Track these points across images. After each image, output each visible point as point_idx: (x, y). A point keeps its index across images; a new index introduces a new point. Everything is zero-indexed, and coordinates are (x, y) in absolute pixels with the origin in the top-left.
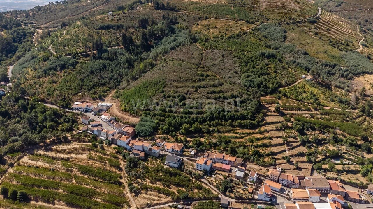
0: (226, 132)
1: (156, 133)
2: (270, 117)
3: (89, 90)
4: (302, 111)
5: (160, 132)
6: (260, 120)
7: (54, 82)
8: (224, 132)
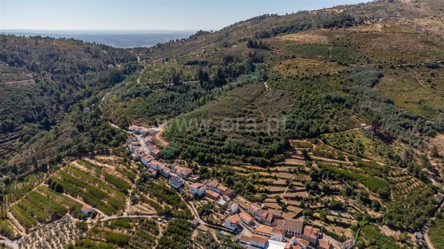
0: (236, 166)
1: (176, 157)
2: (293, 159)
3: (150, 116)
4: (332, 159)
5: (180, 157)
6: (277, 160)
7: (126, 107)
8: (234, 165)
